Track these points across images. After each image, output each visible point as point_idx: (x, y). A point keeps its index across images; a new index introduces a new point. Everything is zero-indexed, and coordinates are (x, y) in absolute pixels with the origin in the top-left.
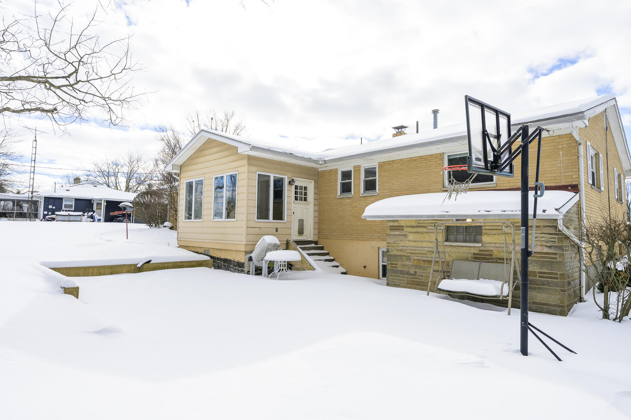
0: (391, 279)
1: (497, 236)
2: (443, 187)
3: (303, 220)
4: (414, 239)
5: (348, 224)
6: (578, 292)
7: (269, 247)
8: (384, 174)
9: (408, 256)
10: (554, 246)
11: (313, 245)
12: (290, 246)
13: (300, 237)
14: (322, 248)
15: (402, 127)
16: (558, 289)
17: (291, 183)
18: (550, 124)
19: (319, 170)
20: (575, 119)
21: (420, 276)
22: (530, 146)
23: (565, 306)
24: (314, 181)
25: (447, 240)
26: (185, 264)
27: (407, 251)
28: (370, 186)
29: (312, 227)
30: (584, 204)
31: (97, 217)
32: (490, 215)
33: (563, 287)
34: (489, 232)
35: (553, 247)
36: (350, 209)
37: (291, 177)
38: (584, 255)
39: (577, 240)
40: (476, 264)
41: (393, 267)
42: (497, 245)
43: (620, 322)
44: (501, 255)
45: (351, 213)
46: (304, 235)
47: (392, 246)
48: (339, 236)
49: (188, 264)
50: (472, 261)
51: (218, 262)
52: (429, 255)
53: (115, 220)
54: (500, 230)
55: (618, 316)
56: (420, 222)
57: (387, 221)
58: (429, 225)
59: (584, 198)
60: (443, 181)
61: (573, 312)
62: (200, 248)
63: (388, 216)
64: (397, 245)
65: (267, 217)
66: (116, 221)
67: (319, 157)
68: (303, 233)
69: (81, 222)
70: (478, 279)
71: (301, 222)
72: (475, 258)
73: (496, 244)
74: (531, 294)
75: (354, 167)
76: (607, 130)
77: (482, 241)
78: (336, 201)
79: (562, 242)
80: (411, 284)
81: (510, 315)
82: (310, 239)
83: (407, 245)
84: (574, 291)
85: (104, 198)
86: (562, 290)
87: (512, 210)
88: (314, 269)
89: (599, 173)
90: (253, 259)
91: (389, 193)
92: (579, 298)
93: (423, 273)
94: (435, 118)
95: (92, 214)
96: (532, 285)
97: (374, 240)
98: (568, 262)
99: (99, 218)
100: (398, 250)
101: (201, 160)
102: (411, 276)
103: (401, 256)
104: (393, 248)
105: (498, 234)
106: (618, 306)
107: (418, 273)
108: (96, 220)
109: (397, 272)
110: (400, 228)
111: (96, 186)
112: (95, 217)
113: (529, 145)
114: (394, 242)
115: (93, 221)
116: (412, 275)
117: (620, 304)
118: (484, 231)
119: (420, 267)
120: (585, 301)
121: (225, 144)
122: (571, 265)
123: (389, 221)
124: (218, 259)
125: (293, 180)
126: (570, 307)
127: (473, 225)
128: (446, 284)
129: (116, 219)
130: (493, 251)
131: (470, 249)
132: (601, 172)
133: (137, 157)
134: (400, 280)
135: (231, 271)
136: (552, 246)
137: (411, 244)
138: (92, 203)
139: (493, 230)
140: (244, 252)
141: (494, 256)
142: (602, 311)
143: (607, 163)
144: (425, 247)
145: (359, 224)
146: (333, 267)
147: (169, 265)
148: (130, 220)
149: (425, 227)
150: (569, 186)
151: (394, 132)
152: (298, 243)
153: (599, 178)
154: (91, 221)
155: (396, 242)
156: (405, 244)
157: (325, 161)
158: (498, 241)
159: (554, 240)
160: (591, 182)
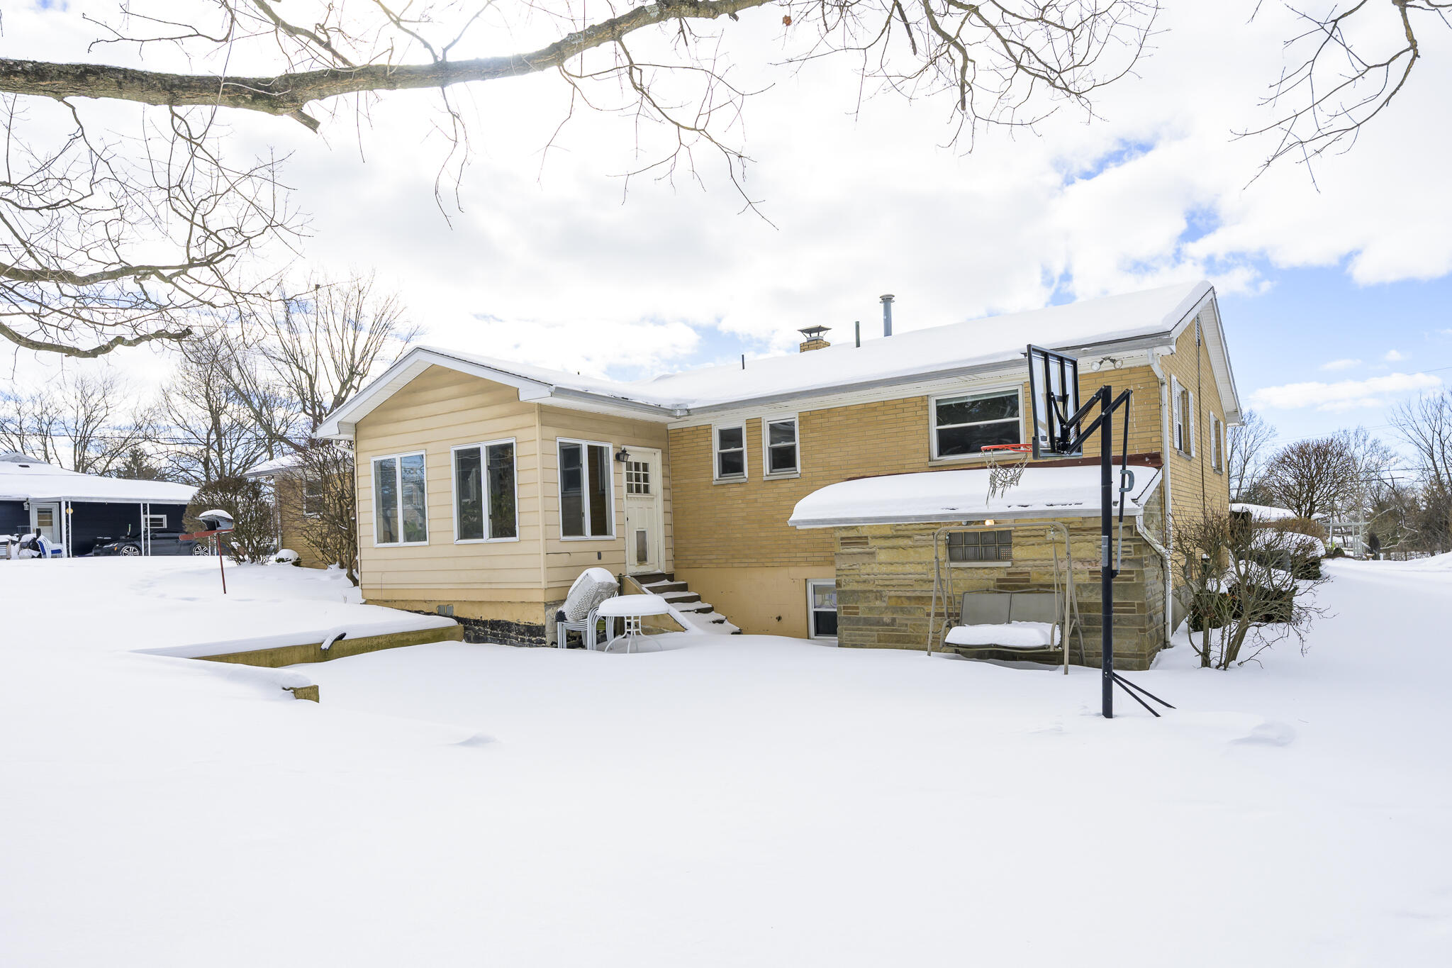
0: (846, 636)
1: (1036, 547)
2: (930, 461)
3: (644, 532)
4: (889, 561)
5: (738, 535)
6: (1161, 632)
7: (600, 590)
8: (811, 435)
9: (877, 591)
10: (1129, 559)
11: (666, 582)
12: (626, 588)
13: (641, 567)
14: (684, 588)
15: (819, 329)
16: (1135, 629)
17: (621, 457)
18: (1117, 350)
19: (670, 427)
20: (1157, 343)
21: (901, 625)
22: (1114, 415)
23: (1145, 655)
24: (660, 451)
25: (952, 559)
26: (411, 638)
27: (876, 583)
28: (783, 459)
29: (662, 547)
30: (1170, 486)
31: (49, 546)
32: (1027, 513)
33: (1143, 625)
34: (1023, 541)
35: (1127, 561)
36: (742, 506)
37: (619, 446)
38: (1170, 571)
39: (1159, 547)
40: (1004, 598)
41: (851, 613)
42: (1037, 563)
43: (1225, 669)
44: (1046, 579)
45: (744, 514)
46: (648, 563)
47: (847, 575)
48: (721, 561)
49: (417, 638)
50: (995, 592)
51: (477, 628)
52: (918, 588)
53: (98, 551)
54: (1042, 536)
55: (1223, 662)
56: (899, 528)
57: (834, 528)
58: (917, 532)
59: (1169, 476)
60: (929, 448)
61: (1157, 663)
62: (425, 601)
63: (840, 520)
64: (857, 572)
65: (580, 532)
66: (102, 552)
67: (675, 403)
68: (645, 559)
69: (7, 559)
70: (1009, 622)
71: (641, 536)
72: (1001, 587)
73: (1035, 560)
74: (1094, 641)
75: (748, 422)
76: (1199, 345)
77: (1011, 557)
78: (709, 491)
79: (1141, 552)
80: (886, 642)
81: (1067, 674)
82: (659, 571)
83: (875, 570)
84: (1157, 630)
85: (64, 498)
86: (1141, 630)
87: (1064, 502)
88: (684, 629)
89: (1188, 426)
90: (567, 617)
91: (823, 474)
92: (1162, 642)
93: (908, 619)
94: (887, 311)
95: (35, 539)
96: (1094, 625)
97: (796, 564)
98: (1149, 584)
99: (57, 546)
100: (858, 582)
101: (411, 412)
102: (886, 627)
103: (864, 592)
104: (847, 579)
105: (1039, 544)
106: (1222, 646)
107: (897, 621)
108: (49, 553)
109: (858, 621)
110: (861, 540)
111: (28, 466)
112: (44, 545)
113: (1112, 415)
114: (850, 568)
115: (40, 556)
116: (888, 625)
117: (1226, 642)
118: (1014, 541)
119: (902, 610)
120: (1172, 647)
121: (476, 379)
122: (1153, 588)
123: (840, 528)
124: (477, 622)
125: (624, 451)
126: (1152, 655)
127: (995, 530)
128: (959, 635)
129: (99, 548)
130: (1031, 574)
131: (992, 572)
132: (1192, 424)
133: (101, 382)
134: (866, 636)
135: (511, 644)
136: (1126, 559)
137: (884, 569)
138: (26, 509)
139: (1030, 536)
140: (543, 605)
141: (1032, 582)
142: (1200, 656)
143: (1200, 406)
144: (910, 574)
145: (763, 534)
146: (714, 622)
147: (380, 641)
148: (140, 549)
149: (909, 537)
150: (1147, 455)
151: (803, 338)
152: (643, 578)
153: (1189, 434)
154: (33, 557)
155: (854, 567)
156: (872, 569)
157: (688, 410)
158: (1040, 557)
159: (1129, 550)
160: (1177, 446)
